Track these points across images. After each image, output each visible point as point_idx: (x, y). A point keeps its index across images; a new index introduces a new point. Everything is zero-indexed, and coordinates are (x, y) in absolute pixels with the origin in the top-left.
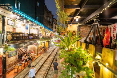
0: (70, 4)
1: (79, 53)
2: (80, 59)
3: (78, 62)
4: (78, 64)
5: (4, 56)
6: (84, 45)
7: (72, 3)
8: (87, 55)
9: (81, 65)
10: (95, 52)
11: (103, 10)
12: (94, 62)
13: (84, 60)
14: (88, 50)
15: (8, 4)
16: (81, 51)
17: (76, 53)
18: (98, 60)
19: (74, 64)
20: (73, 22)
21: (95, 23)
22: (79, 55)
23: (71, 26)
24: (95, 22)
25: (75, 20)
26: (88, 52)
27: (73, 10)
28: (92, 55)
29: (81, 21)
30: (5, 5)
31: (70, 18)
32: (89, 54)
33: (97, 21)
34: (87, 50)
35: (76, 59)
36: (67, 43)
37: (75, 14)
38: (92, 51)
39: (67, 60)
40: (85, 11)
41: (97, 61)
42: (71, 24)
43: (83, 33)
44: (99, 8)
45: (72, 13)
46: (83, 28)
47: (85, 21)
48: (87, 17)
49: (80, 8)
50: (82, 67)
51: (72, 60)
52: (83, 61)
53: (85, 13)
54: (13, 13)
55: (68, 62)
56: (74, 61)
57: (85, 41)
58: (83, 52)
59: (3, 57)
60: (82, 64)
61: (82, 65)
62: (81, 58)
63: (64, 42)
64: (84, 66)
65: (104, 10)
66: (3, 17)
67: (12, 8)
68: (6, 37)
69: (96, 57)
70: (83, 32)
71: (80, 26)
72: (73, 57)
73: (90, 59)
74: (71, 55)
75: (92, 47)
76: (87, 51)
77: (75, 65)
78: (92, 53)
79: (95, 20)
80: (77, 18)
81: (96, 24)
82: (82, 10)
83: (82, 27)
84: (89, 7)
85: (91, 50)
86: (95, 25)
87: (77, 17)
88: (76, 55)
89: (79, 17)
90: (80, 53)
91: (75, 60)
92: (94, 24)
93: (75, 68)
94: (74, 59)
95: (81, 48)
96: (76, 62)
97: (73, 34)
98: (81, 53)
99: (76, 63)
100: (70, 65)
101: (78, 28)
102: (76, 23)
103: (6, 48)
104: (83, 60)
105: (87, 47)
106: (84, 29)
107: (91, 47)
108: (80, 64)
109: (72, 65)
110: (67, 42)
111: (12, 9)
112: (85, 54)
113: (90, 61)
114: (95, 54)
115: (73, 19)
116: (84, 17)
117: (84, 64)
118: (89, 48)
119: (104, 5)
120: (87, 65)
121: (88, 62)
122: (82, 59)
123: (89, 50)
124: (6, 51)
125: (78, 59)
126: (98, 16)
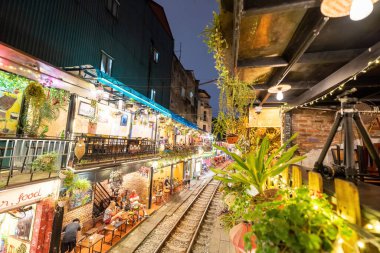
0: (253, 57)
1: (302, 207)
2: (307, 227)
3: (302, 238)
4: (302, 244)
5: (61, 204)
6: (315, 182)
8: (334, 218)
9: (314, 249)
10: (362, 208)
12: (361, 244)
13: (322, 232)
14: (334, 200)
16: (308, 202)
17: (292, 208)
18: (377, 239)
19: (288, 245)
20: (265, 101)
21: (347, 111)
22: (303, 215)
23: (259, 113)
24: (345, 108)
25: (273, 96)
26: (335, 208)
27: (266, 70)
28: (352, 220)
29: (291, 97)
31: (256, 92)
32: (338, 212)
33: (354, 103)
34: (329, 199)
35: (295, 228)
36: (255, 172)
37: (271, 80)
38: (351, 204)
39: (263, 230)
40: (303, 70)
41: (374, 242)
42: (258, 109)
43: (305, 135)
44: (353, 57)
45: (263, 76)
46: (303, 118)
47: (307, 96)
48: (315, 84)
49: (286, 65)
51: (281, 230)
52: (322, 238)
53: (307, 75)
54: (96, 86)
55: (266, 235)
56: (287, 233)
57: (320, 168)
58: (316, 205)
59: (58, 208)
60: (318, 246)
61: (320, 251)
62: (310, 223)
63: (246, 168)
65: (372, 65)
68: (73, 149)
69: (369, 226)
70: (303, 130)
71: (291, 113)
72: (284, 221)
73: (344, 233)
74: (274, 214)
76: (331, 203)
77: (294, 247)
78: (352, 212)
79: (343, 101)
80: (279, 89)
81: (351, 113)
82: (294, 68)
83: (298, 116)
84: (317, 60)
85: (347, 201)
86: (347, 115)
87: (277, 86)
88: (292, 215)
89: (287, 87)
90: (305, 208)
91: (291, 232)
92: (342, 111)
94: (288, 226)
95: (307, 190)
96: (297, 238)
97: (269, 137)
98: (309, 208)
99: (294, 241)
100: (277, 248)
101: (284, 118)
102: (278, 105)
103: (68, 181)
104: (319, 233)
105: (327, 189)
106: (309, 123)
107: (344, 190)
108: (311, 247)
109: (282, 247)
110: (255, 169)
111: (94, 76)
112: (327, 214)
113: (348, 238)
114: (363, 216)
115: (266, 92)
116: (302, 84)
117: (326, 247)
118: (334, 191)
119: (370, 50)
121: (340, 241)
122: (317, 228)
123: (338, 199)
124: (68, 187)
125: (300, 226)
126: (354, 89)
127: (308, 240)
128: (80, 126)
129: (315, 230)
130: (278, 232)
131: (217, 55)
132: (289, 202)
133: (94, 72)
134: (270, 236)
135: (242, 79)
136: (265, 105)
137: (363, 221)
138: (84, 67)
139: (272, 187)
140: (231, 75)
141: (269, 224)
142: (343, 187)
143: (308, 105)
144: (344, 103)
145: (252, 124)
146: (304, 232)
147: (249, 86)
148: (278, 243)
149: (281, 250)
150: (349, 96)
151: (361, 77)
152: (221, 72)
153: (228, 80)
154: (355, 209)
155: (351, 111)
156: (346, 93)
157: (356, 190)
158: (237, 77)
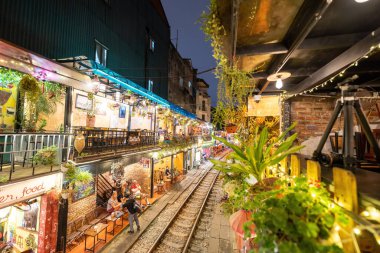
0: (253, 43)
2: (306, 216)
3: (300, 227)
4: (300, 232)
5: (64, 196)
6: (313, 171)
7: (261, 39)
8: (331, 206)
9: (312, 237)
10: (359, 195)
11: (373, 48)
12: (358, 231)
13: (320, 220)
14: (332, 188)
15: (83, 57)
16: (305, 191)
17: (291, 197)
18: (374, 226)
19: (287, 233)
20: (264, 89)
21: (347, 99)
22: (300, 205)
23: (258, 102)
24: (345, 96)
25: (273, 84)
26: (332, 195)
27: (266, 57)
28: (349, 207)
29: (291, 85)
30: (74, 61)
31: (255, 80)
32: (335, 200)
33: (355, 90)
34: (327, 187)
35: (293, 217)
36: (255, 162)
37: (270, 67)
38: (348, 193)
39: (262, 219)
40: (303, 56)
41: (371, 229)
42: (257, 97)
43: (303, 123)
44: (355, 42)
45: (262, 63)
46: (302, 106)
47: (307, 84)
48: (315, 71)
49: (285, 52)
50: (318, 244)
51: (280, 219)
52: (319, 226)
53: (306, 62)
54: (92, 78)
55: (265, 224)
56: (285, 222)
57: (318, 157)
58: (315, 194)
59: (62, 200)
60: (315, 234)
61: (317, 239)
62: (308, 212)
63: (245, 158)
64: (325, 243)
65: (375, 50)
66: (68, 89)
67: (90, 65)
68: (73, 143)
69: (365, 214)
70: (302, 118)
71: (290, 101)
72: (283, 211)
73: (341, 221)
74: (273, 203)
75: (344, 178)
76: (329, 191)
77: (292, 235)
78: (349, 200)
79: (344, 88)
80: (279, 77)
81: (351, 101)
82: (294, 54)
83: (297, 104)
84: (318, 46)
85: (344, 189)
86: (347, 103)
87: (277, 74)
88: (290, 204)
89: (287, 75)
90: (304, 197)
91: (290, 221)
92: (342, 100)
93: (293, 246)
94: (286, 215)
95: (305, 180)
96: (295, 227)
97: (267, 126)
98: (308, 199)
99: (292, 230)
100: (275, 236)
101: (283, 106)
102: (277, 93)
103: (70, 173)
104: (316, 221)
105: (325, 178)
106: (308, 110)
107: (342, 179)
108: (309, 235)
109: (280, 235)
110: (254, 159)
111: (89, 68)
112: (323, 201)
113: (344, 225)
114: (360, 203)
115: (265, 81)
116: (302, 72)
117: (323, 234)
118: (332, 179)
119: (373, 34)
120: (335, 239)
121: (337, 228)
122: (315, 216)
123: (336, 187)
124: (71, 180)
125: (298, 215)
126: (356, 76)
127: (306, 228)
128: (78, 120)
129: (313, 218)
130: (277, 221)
131: (215, 44)
132: (287, 191)
133: (89, 63)
134: (269, 225)
135: (240, 67)
136: (264, 93)
137: (359, 208)
138: (78, 58)
139: (270, 176)
140: (229, 63)
141: (268, 214)
142: (341, 175)
143: (308, 93)
144: (345, 91)
145: (250, 113)
146: (302, 221)
147: (247, 75)
148: (276, 231)
149: (279, 238)
150: (350, 83)
151: (362, 62)
152: (219, 61)
153: (226, 69)
154: (353, 197)
155: (352, 98)
156: (347, 81)
157: (354, 178)
158: (235, 66)
